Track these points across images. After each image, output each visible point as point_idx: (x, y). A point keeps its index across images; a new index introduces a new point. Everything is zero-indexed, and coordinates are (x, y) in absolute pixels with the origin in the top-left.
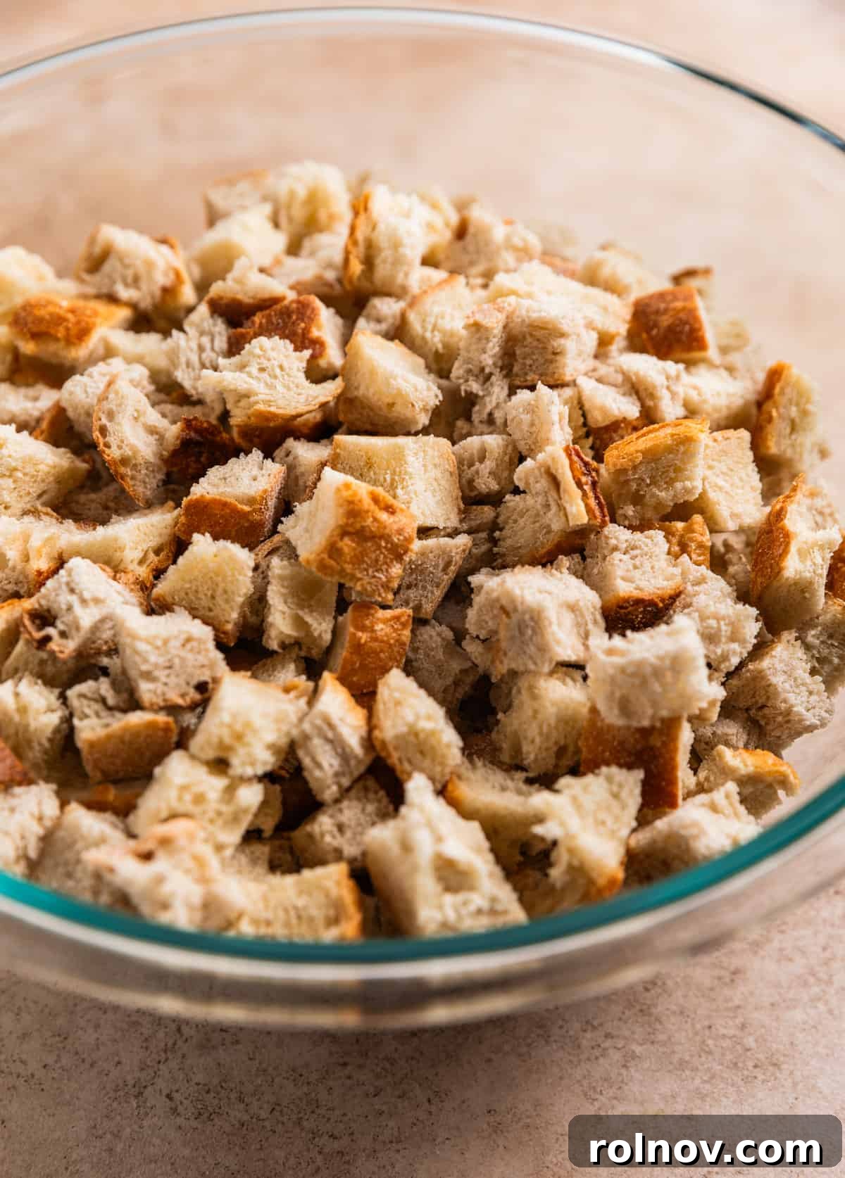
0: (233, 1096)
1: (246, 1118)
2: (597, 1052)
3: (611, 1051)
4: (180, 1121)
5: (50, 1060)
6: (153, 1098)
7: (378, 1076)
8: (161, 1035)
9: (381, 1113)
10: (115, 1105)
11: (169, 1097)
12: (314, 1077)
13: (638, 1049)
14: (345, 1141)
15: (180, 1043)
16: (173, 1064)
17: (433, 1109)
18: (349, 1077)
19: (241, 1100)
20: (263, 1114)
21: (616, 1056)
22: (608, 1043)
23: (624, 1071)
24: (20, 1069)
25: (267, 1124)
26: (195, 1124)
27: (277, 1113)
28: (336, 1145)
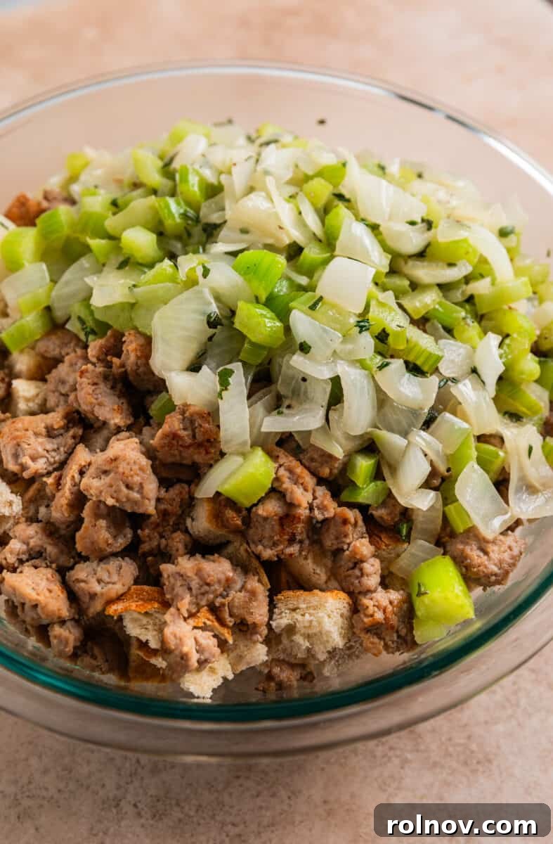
0: (174, 802)
1: (181, 816)
2: (385, 759)
3: (394, 759)
4: (143, 821)
5: (62, 786)
6: (127, 807)
7: (259, 784)
8: (127, 765)
9: (261, 808)
10: (103, 813)
11: (135, 806)
12: (220, 787)
13: (409, 756)
14: (242, 826)
15: (140, 770)
16: (136, 784)
17: (292, 803)
18: (241, 786)
19: (178, 804)
20: (192, 813)
21: (396, 761)
22: (391, 753)
23: (402, 771)
24: (44, 793)
25: (195, 819)
26: (151, 822)
27: (200, 812)
28: (237, 830)
